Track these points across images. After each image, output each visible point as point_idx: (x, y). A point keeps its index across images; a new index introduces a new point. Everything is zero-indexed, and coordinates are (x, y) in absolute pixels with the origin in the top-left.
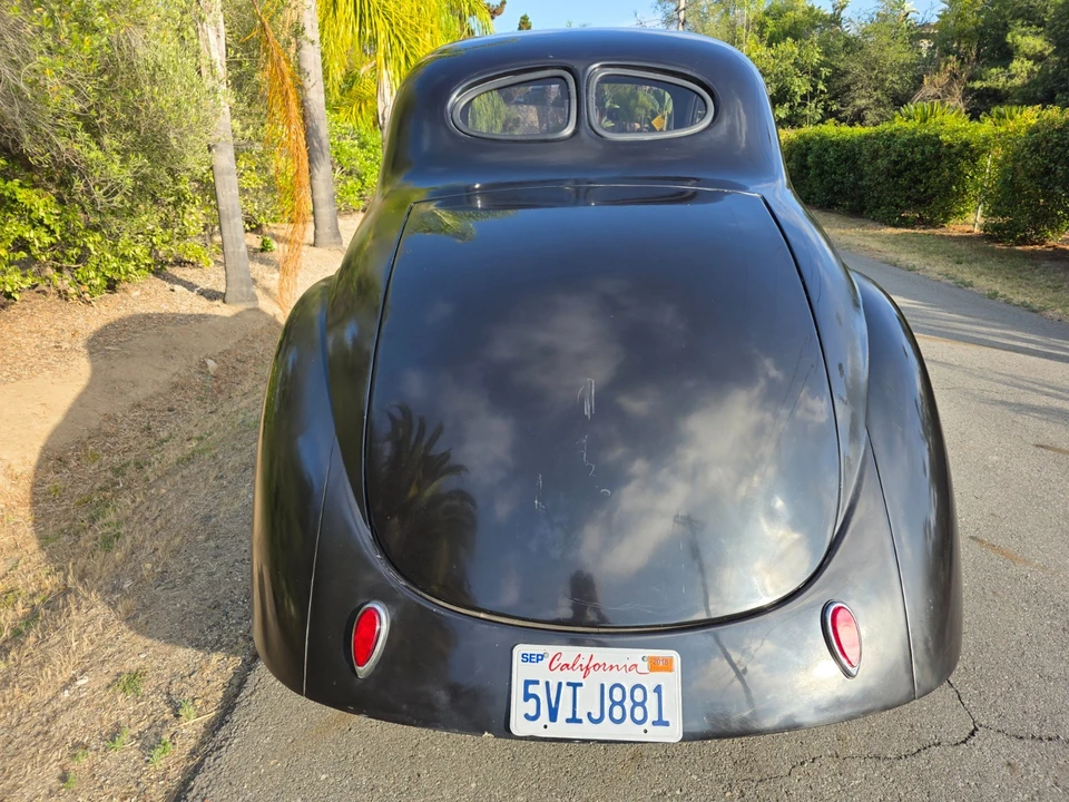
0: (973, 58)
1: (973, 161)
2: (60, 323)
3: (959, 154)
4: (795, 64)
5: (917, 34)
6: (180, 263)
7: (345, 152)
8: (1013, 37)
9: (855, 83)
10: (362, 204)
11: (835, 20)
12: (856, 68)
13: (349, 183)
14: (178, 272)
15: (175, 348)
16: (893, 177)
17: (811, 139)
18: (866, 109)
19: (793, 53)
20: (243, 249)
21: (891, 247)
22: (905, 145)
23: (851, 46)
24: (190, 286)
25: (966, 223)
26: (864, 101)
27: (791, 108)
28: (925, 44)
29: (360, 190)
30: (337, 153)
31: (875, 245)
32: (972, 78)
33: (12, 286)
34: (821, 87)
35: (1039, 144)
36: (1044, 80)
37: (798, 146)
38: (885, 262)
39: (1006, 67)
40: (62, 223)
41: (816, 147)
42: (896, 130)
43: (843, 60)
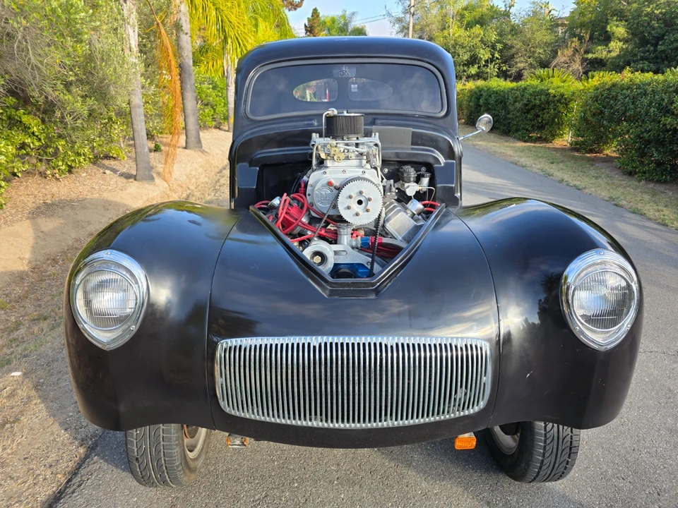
0: (587, 40)
1: (567, 105)
2: (43, 190)
3: (559, 101)
4: (482, 41)
5: (554, 24)
6: (107, 157)
7: (204, 92)
8: (611, 27)
9: (517, 53)
10: (214, 123)
11: (507, 14)
12: (517, 44)
13: (206, 111)
14: (106, 162)
15: (110, 205)
16: (525, 113)
17: (482, 89)
18: (524, 69)
19: (480, 34)
20: (146, 150)
21: (519, 153)
22: (531, 95)
23: (515, 31)
24: (114, 171)
25: (564, 140)
26: (522, 65)
27: (479, 67)
28: (560, 30)
29: (213, 115)
30: (199, 93)
31: (510, 152)
32: (587, 52)
33: (18, 169)
34: (497, 55)
35: (597, 97)
36: (625, 55)
37: (475, 93)
38: (511, 162)
39: (607, 45)
40: (45, 135)
41: (485, 94)
42: (528, 86)
43: (510, 39)
